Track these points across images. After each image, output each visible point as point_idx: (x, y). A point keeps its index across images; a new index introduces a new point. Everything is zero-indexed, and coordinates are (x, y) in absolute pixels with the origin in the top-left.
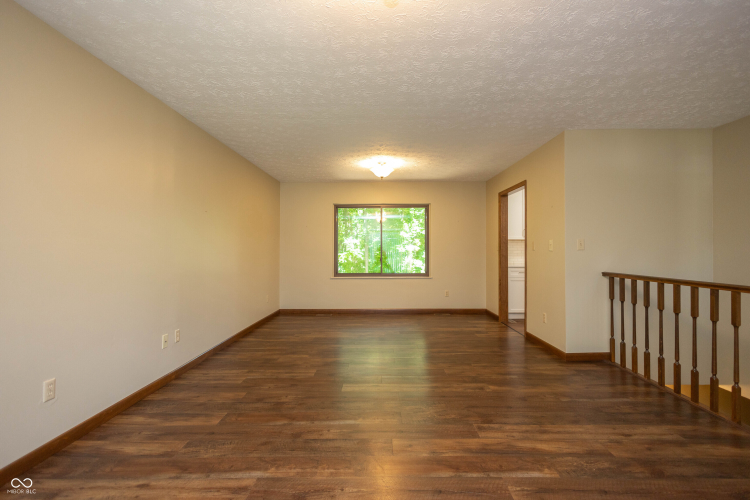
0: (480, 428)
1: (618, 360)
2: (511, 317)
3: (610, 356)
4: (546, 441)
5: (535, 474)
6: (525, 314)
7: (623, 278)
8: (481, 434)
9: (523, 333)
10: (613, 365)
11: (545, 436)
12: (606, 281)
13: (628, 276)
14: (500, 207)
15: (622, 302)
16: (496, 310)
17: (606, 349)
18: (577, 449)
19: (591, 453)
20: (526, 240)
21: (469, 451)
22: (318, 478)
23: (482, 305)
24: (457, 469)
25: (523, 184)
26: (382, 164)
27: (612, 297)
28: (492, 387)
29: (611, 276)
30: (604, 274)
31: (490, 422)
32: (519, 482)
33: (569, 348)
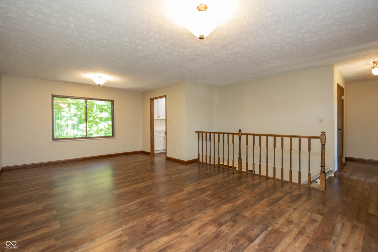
0: (183, 188)
1: (200, 160)
2: (155, 152)
3: (198, 160)
4: (202, 185)
5: (207, 193)
6: (166, 150)
7: (202, 132)
8: (185, 189)
9: (165, 157)
10: (199, 162)
11: (201, 184)
12: (197, 134)
13: (204, 132)
14: (151, 105)
15: (202, 140)
16: (149, 150)
17: (197, 157)
18: (210, 185)
19: (214, 184)
20: (166, 120)
21: (186, 194)
22: (147, 220)
23: (140, 149)
24: (188, 199)
25: (165, 96)
26: (100, 78)
27: (199, 140)
28: (173, 177)
29: (198, 132)
30: (196, 132)
31: (184, 186)
32: (206, 196)
33: (186, 159)
